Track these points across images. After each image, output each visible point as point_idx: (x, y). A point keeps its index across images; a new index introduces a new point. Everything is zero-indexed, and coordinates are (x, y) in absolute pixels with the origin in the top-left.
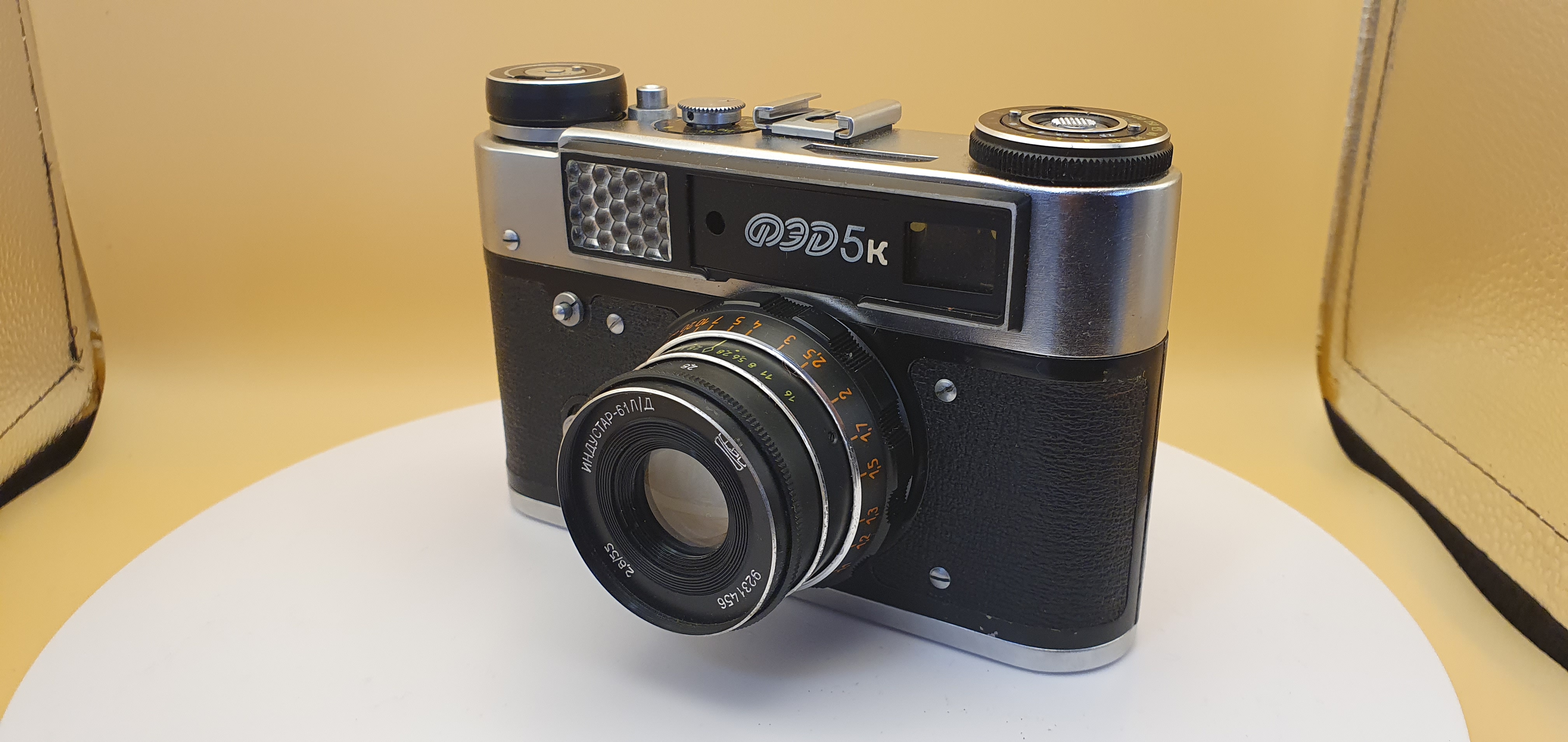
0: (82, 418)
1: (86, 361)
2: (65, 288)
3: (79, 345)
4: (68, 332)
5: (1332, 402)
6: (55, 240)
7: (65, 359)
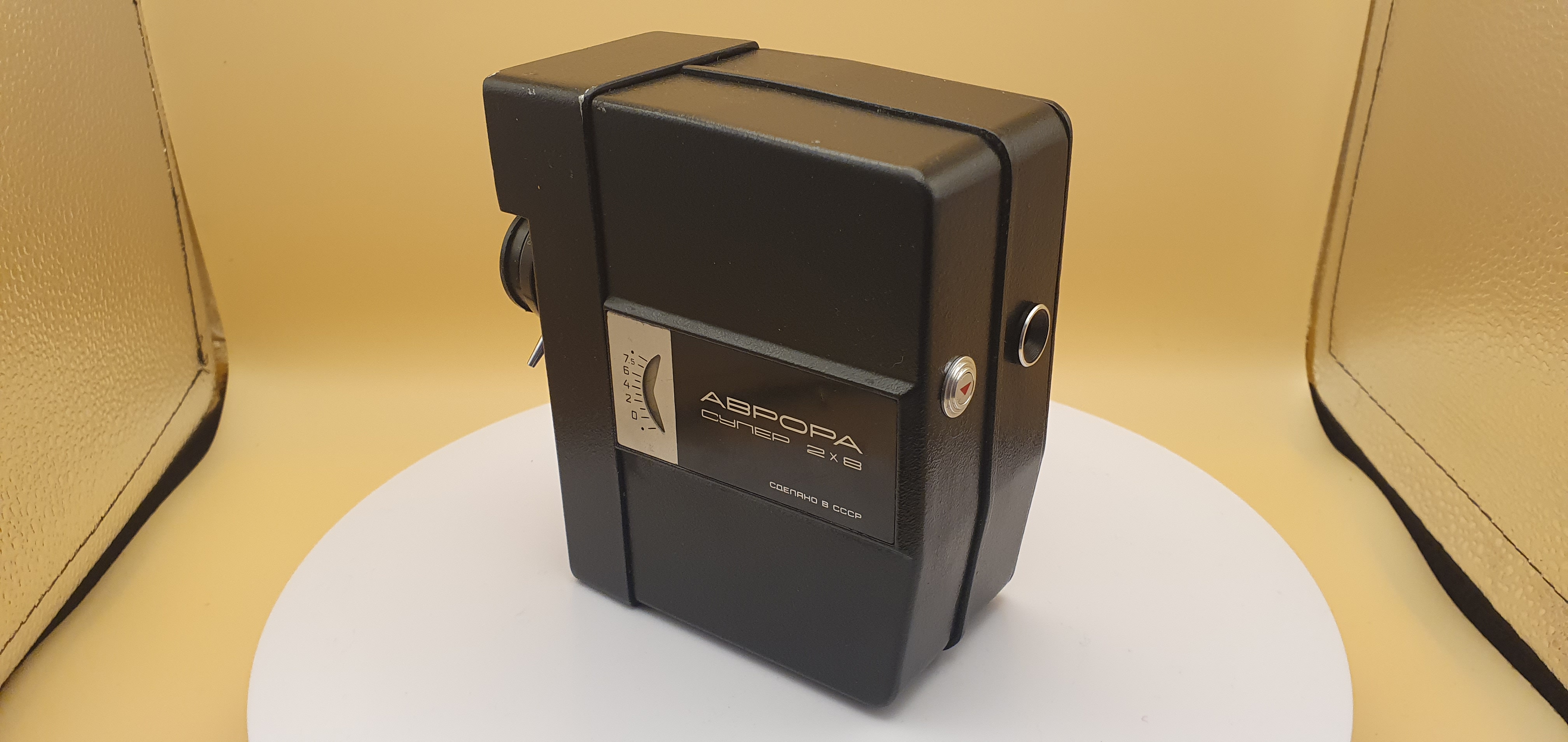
0: (211, 411)
1: (211, 362)
3: (205, 350)
4: (196, 341)
6: (184, 262)
7: (194, 364)
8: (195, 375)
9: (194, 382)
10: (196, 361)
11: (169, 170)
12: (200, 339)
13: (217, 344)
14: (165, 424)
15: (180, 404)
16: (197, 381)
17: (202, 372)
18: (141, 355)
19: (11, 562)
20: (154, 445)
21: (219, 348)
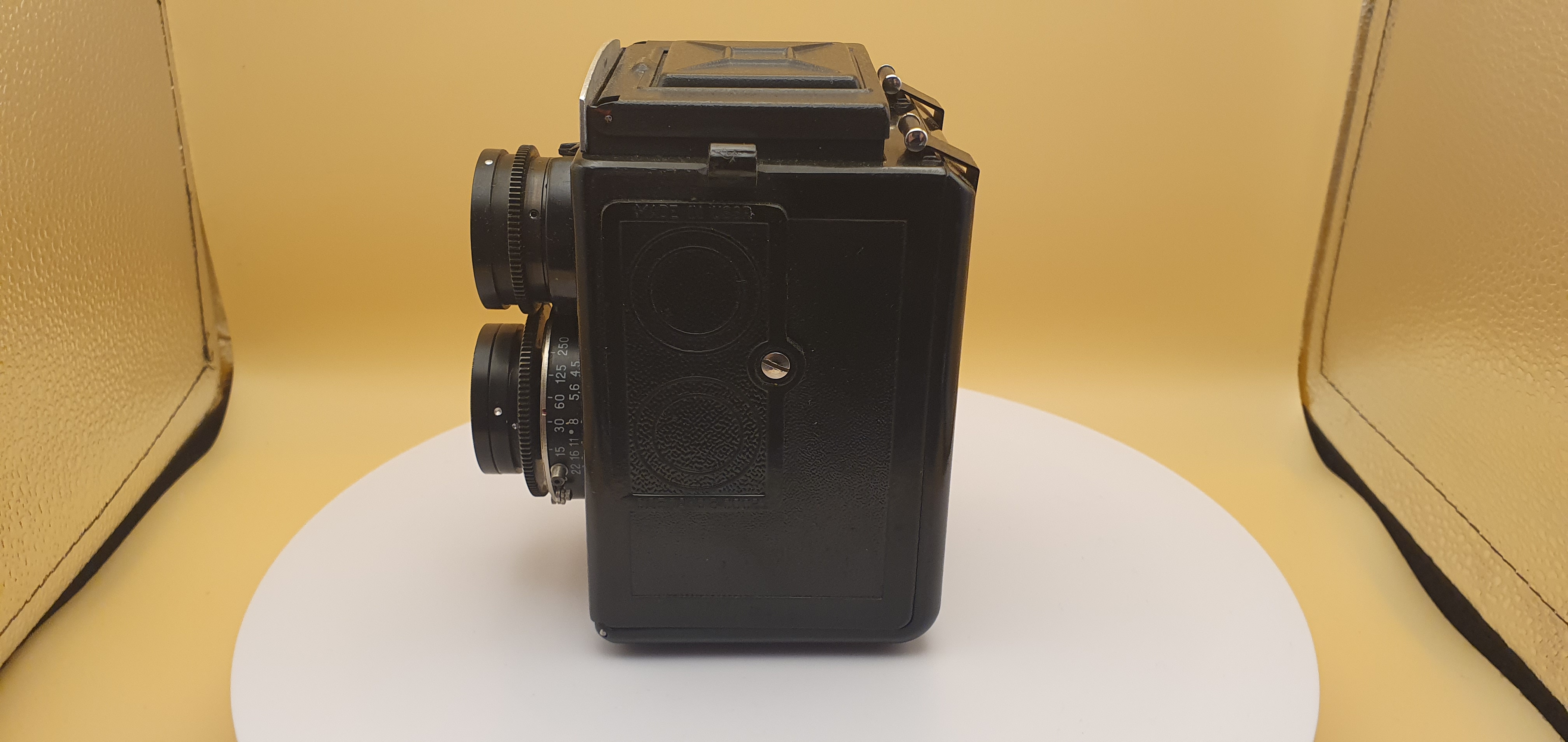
0: (214, 409)
1: (217, 361)
2: (200, 299)
3: (211, 346)
4: (202, 336)
5: (1309, 410)
7: (200, 361)
8: (200, 371)
9: (198, 378)
10: (202, 358)
14: (170, 416)
15: (185, 398)
16: (202, 376)
17: (208, 370)
18: (150, 347)
19: (19, 540)
20: (159, 436)
21: (224, 347)
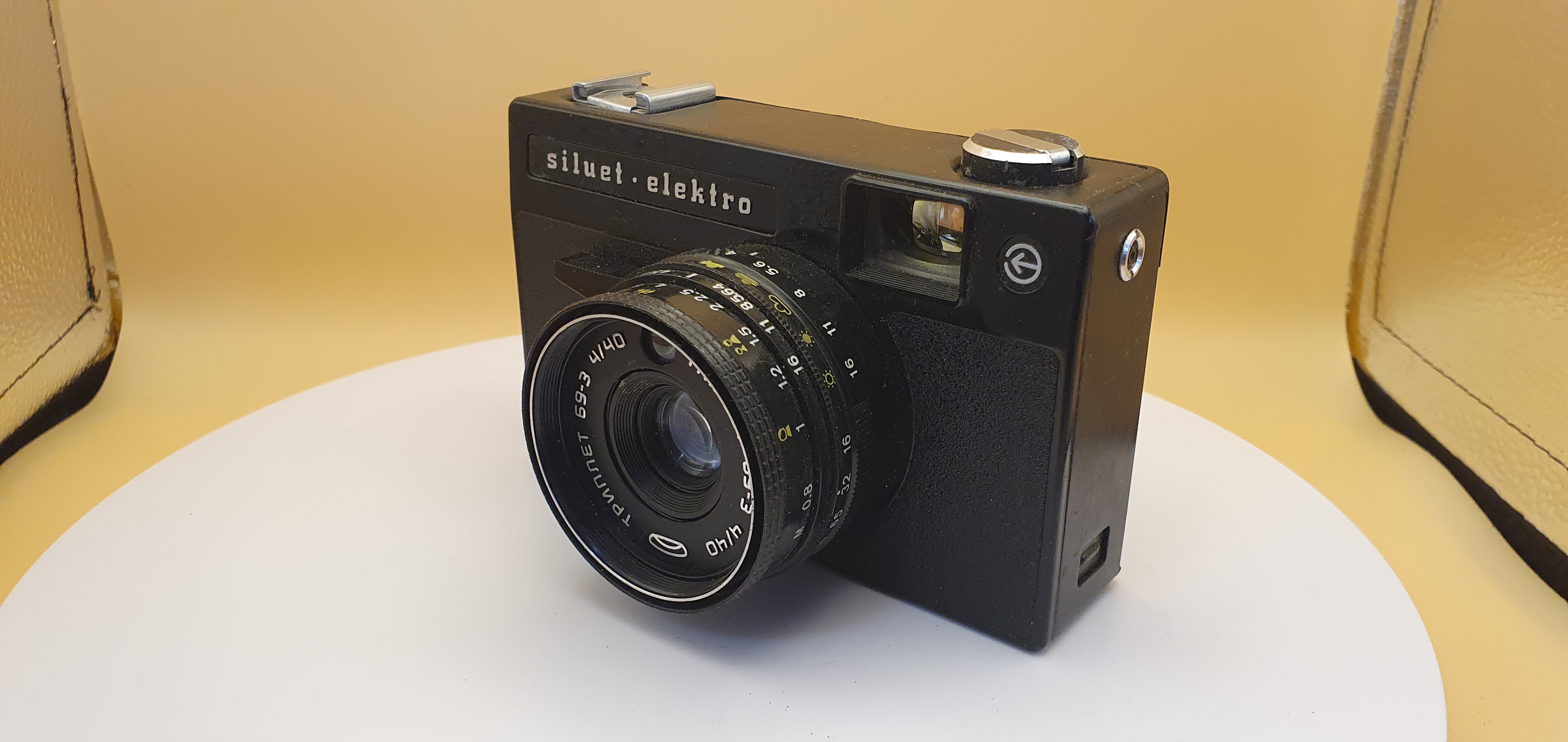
0: (100, 358)
1: (104, 301)
2: (83, 226)
3: (96, 285)
4: (86, 272)
5: (1359, 361)
6: (74, 177)
7: (84, 300)
8: (83, 312)
9: (80, 319)
10: (85, 297)
11: (58, 66)
12: (92, 271)
13: (114, 284)
14: (39, 355)
15: (60, 339)
16: (84, 318)
17: (93, 310)
18: (13, 271)
20: (20, 377)
21: (116, 290)
